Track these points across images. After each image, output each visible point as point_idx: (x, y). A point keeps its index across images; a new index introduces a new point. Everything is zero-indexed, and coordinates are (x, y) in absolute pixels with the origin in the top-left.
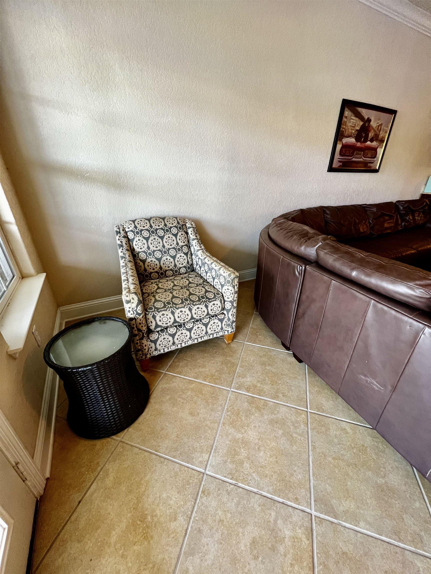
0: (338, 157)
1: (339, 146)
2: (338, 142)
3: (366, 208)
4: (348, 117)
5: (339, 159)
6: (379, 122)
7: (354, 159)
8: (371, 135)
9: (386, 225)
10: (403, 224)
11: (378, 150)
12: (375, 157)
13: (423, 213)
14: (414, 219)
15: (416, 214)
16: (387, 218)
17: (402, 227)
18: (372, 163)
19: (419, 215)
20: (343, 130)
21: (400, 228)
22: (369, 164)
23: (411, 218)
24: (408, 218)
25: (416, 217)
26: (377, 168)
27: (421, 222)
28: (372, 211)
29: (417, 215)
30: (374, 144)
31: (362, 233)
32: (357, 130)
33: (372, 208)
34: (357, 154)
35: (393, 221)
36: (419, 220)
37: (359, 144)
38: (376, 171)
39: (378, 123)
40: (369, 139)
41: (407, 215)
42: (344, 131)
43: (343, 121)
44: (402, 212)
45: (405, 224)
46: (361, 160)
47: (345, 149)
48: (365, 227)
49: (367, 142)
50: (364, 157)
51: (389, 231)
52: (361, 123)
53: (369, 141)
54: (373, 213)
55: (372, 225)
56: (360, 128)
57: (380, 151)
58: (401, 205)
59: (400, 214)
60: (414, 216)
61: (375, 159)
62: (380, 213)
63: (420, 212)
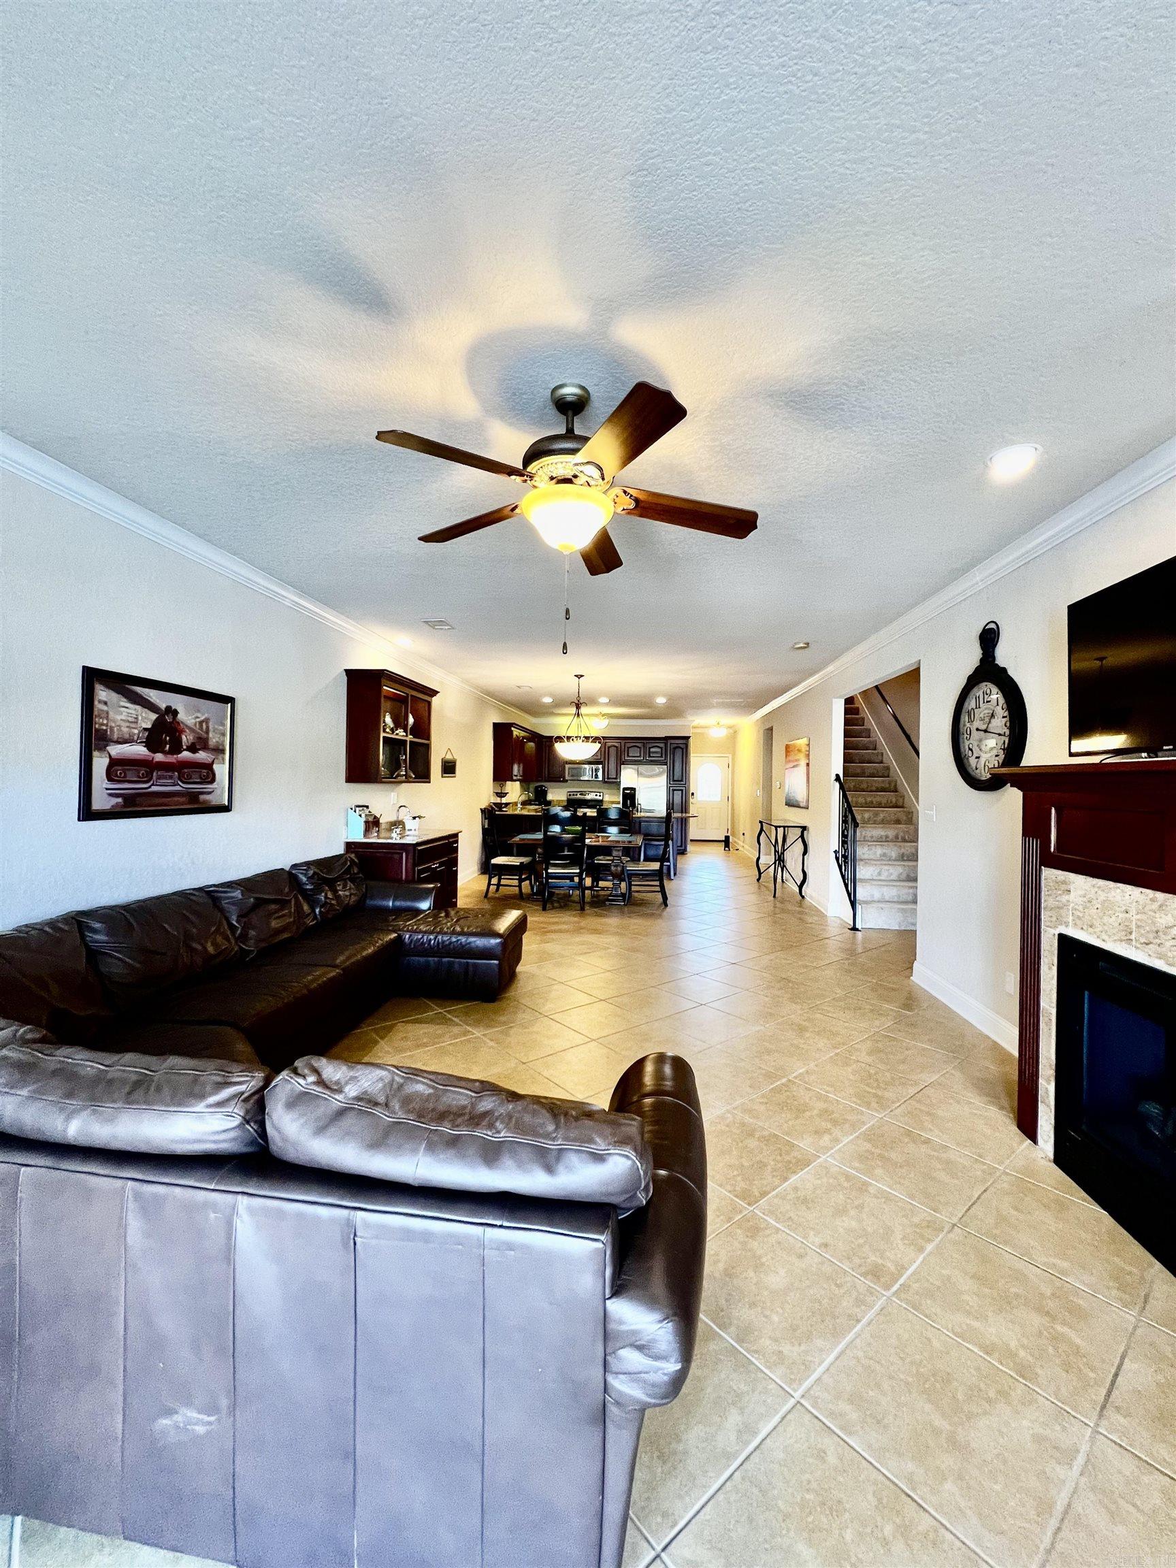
0: (105, 786)
1: (100, 764)
2: (95, 753)
3: (216, 894)
4: (109, 703)
5: (107, 789)
6: (199, 715)
7: (154, 789)
8: (186, 739)
9: (274, 924)
10: (317, 911)
11: (215, 766)
12: (213, 781)
13: (352, 880)
14: (337, 897)
15: (339, 885)
16: (273, 907)
17: (315, 917)
18: (210, 793)
19: (345, 886)
20: (104, 728)
21: (313, 920)
22: (202, 797)
23: (330, 895)
24: (323, 898)
25: (340, 893)
26: (227, 804)
27: (353, 899)
28: (232, 897)
29: (341, 887)
30: (202, 756)
31: (214, 957)
32: (145, 729)
33: (230, 892)
34: (159, 778)
35: (290, 912)
36: (347, 896)
37: (159, 757)
38: (226, 809)
39: (198, 717)
40: (185, 747)
41: (318, 890)
42: (106, 730)
43: (95, 709)
44: (308, 887)
45: (320, 911)
46: (178, 788)
47: (120, 768)
48: (219, 939)
49: (180, 752)
50: (183, 783)
51: (286, 935)
52: (154, 716)
53: (185, 750)
54: (235, 903)
55: (239, 932)
56: (153, 725)
57: (221, 770)
58: (302, 873)
59: (304, 892)
60: (335, 891)
61: (214, 785)
62: (252, 900)
63: (345, 880)
